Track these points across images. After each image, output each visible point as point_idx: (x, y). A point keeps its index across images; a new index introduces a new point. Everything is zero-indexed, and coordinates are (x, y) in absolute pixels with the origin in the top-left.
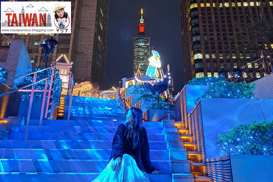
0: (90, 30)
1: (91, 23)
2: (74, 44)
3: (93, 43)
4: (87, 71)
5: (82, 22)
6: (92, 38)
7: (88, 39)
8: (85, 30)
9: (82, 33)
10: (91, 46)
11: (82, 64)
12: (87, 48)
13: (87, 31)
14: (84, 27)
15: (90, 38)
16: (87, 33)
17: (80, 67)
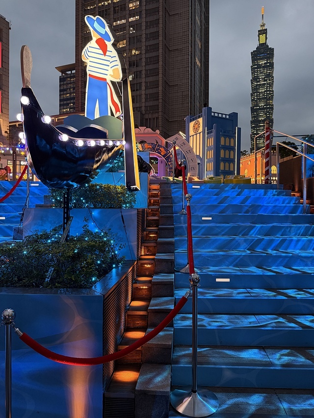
0: (183, 51)
2: (164, 75)
5: (172, 41)
6: (186, 62)
7: (181, 65)
9: (173, 57)
10: (186, 74)
11: (177, 99)
12: (180, 77)
15: (183, 62)
16: (179, 55)
17: (174, 104)
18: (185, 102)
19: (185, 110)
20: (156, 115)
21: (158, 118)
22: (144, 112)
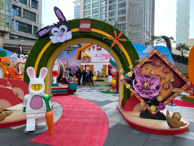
4: (140, 18)
11: (136, 13)
17: (135, 15)
18: (141, 14)
19: (141, 19)
20: (124, 22)
21: (125, 24)
22: (117, 21)
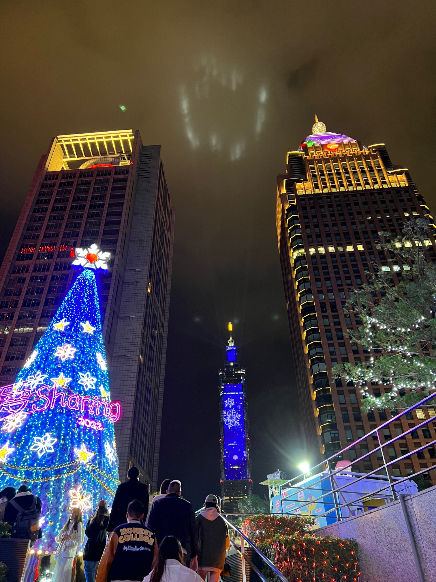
0: (131, 360)
1: (132, 348)
3: (135, 383)
5: (118, 347)
6: (133, 374)
7: (127, 377)
8: (123, 360)
10: (130, 389)
12: (124, 392)
13: (125, 362)
14: (120, 354)
15: (129, 374)
16: (125, 364)
